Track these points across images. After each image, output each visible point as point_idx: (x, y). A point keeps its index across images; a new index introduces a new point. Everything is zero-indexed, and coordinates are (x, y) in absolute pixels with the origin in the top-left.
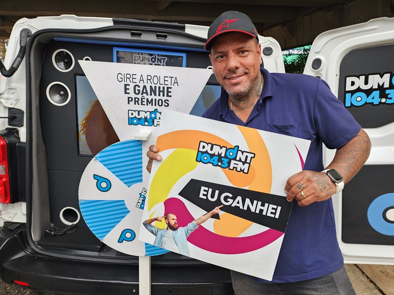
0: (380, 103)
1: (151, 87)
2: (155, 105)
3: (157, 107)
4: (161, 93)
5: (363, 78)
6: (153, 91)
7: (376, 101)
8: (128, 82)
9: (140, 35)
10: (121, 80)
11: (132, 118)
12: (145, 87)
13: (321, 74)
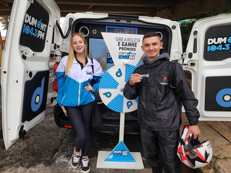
0: (222, 50)
1: (129, 43)
2: (130, 50)
3: (131, 51)
4: (133, 45)
5: (215, 39)
6: (130, 44)
7: (221, 49)
8: (120, 41)
9: (120, 20)
10: (117, 40)
11: (120, 56)
12: (126, 43)
13: (197, 37)
